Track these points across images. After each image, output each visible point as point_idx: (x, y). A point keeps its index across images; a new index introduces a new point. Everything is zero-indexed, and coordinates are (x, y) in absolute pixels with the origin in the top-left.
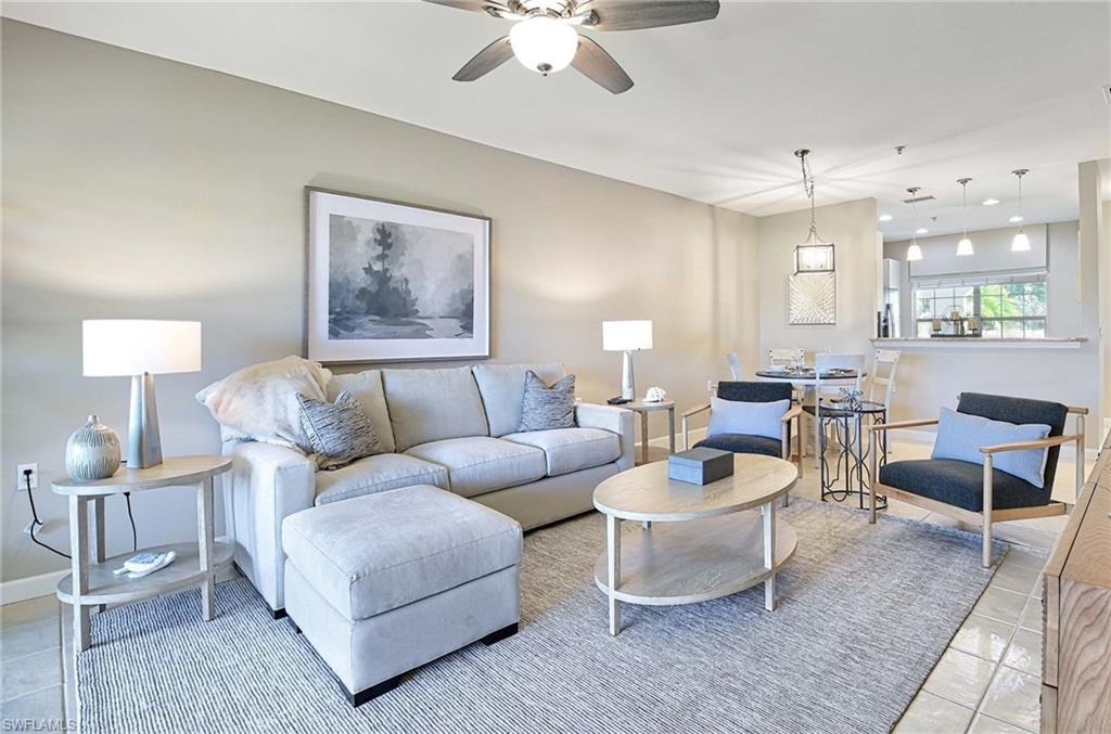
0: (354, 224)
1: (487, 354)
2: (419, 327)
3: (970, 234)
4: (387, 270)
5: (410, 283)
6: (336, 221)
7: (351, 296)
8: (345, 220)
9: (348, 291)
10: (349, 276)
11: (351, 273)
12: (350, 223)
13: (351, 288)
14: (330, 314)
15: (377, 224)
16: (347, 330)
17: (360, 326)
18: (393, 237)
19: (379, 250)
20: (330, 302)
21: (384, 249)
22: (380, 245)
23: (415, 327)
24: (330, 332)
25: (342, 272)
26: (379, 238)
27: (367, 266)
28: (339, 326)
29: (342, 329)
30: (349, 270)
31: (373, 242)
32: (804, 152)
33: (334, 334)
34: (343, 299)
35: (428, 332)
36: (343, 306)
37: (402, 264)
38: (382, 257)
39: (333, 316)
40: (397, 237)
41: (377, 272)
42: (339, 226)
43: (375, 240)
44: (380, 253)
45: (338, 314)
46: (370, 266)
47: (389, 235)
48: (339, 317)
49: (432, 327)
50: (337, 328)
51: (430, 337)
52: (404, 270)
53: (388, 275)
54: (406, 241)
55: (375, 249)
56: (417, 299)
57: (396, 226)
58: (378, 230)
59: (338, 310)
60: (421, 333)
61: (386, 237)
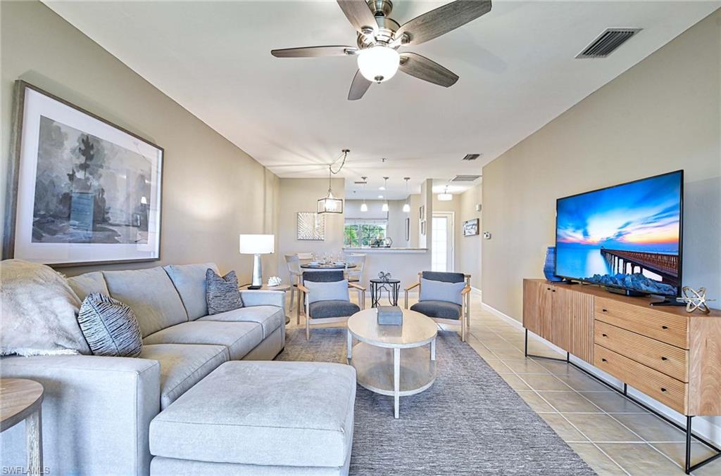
0: (63, 130)
1: (157, 257)
2: (110, 233)
3: (389, 202)
4: (87, 179)
5: (105, 193)
6: (46, 123)
7: (55, 200)
8: (55, 124)
9: (53, 195)
10: (55, 180)
11: (57, 177)
12: (59, 128)
13: (56, 193)
14: (35, 216)
15: (83, 135)
16: (49, 233)
17: (62, 230)
18: (95, 150)
19: (82, 160)
20: (35, 204)
21: (86, 159)
22: (83, 155)
23: (107, 233)
24: (34, 234)
25: (48, 176)
26: (83, 147)
27: (71, 173)
28: (41, 229)
29: (45, 232)
30: (54, 175)
31: (77, 151)
32: (348, 151)
33: (37, 237)
34: (48, 203)
35: (116, 238)
36: (47, 210)
37: (100, 176)
38: (84, 167)
39: (37, 219)
40: (98, 150)
41: (80, 179)
42: (49, 130)
43: (80, 149)
44: (83, 162)
45: (43, 216)
46: (74, 173)
47: (92, 147)
48: (44, 220)
49: (119, 233)
50: (41, 232)
51: (118, 242)
52: (102, 181)
53: (89, 184)
54: (105, 155)
55: (78, 158)
56: (109, 208)
57: (98, 140)
58: (83, 140)
59: (42, 213)
60: (111, 239)
61: (88, 147)
